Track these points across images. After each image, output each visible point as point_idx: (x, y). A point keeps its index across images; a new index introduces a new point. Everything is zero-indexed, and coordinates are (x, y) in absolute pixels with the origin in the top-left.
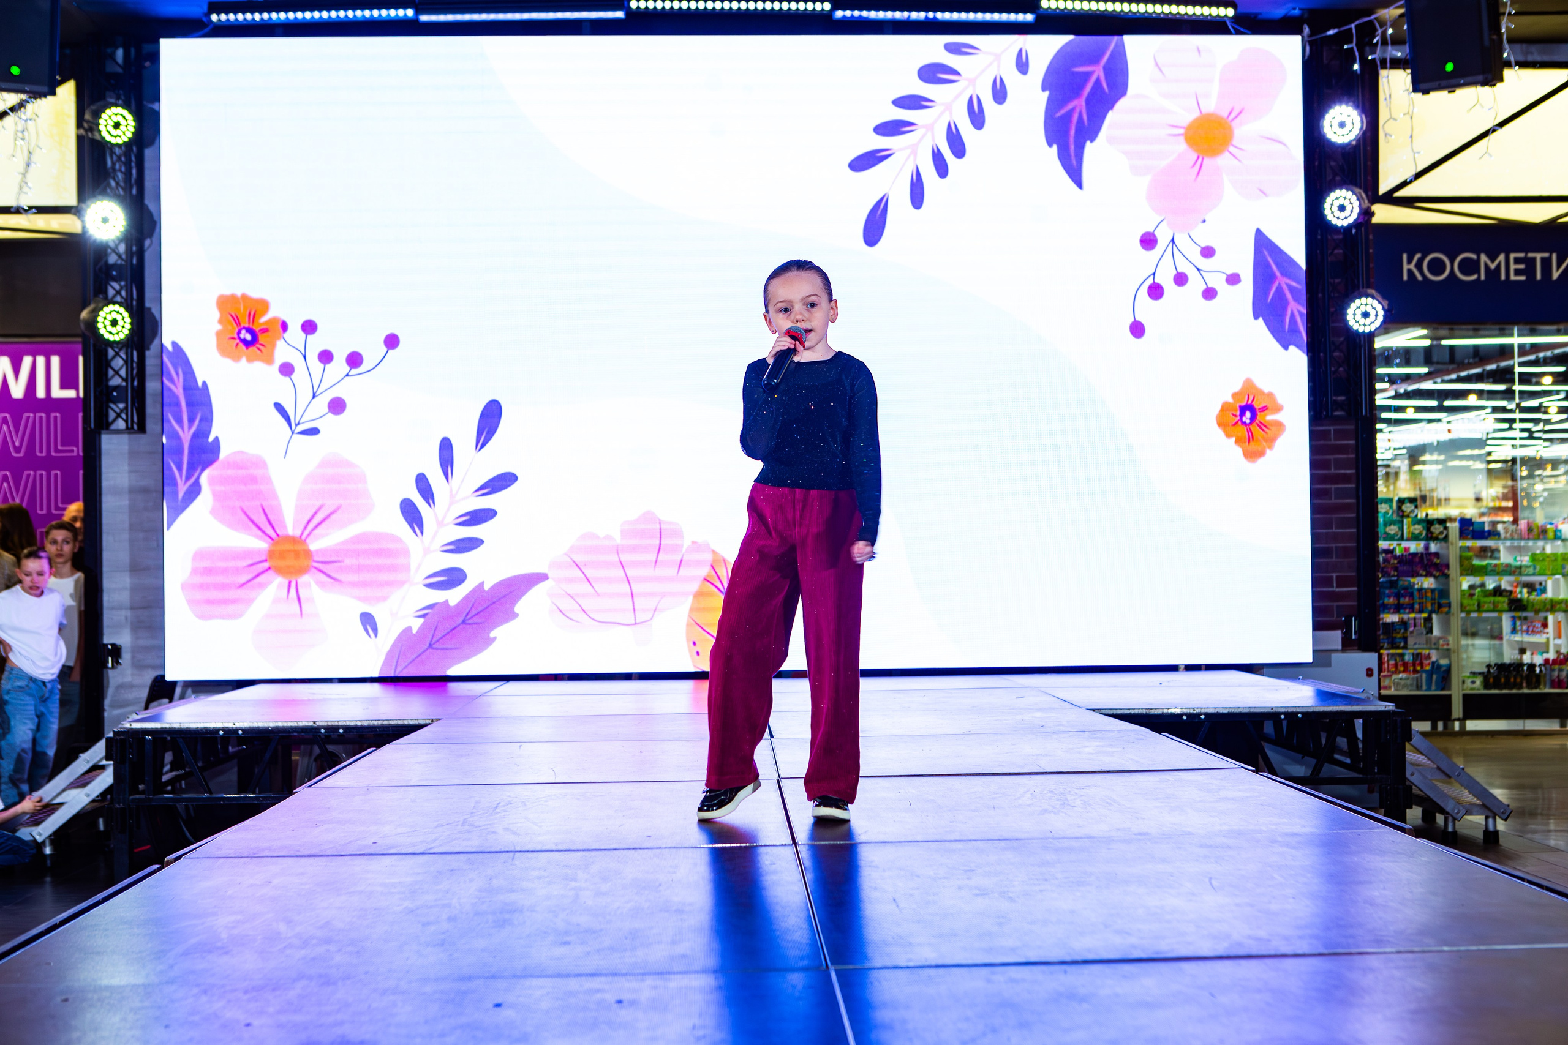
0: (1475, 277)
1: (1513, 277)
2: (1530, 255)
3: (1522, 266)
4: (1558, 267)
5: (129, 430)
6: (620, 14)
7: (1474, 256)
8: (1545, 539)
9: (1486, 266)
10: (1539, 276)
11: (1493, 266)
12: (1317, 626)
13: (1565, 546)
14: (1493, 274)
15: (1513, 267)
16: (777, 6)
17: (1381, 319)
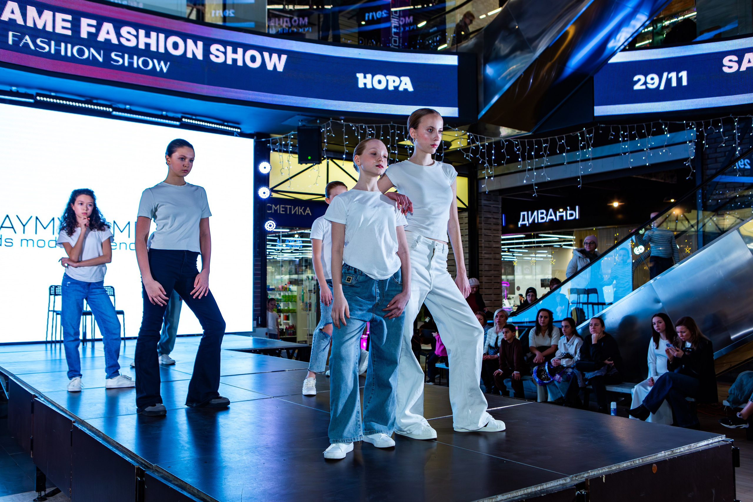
0: (271, 211)
1: (281, 212)
2: (286, 206)
3: (284, 209)
4: (294, 210)
6: (32, 101)
7: (271, 205)
8: (287, 291)
9: (274, 209)
10: (288, 213)
11: (276, 208)
12: (254, 320)
13: (291, 293)
14: (276, 211)
15: (281, 209)
16: (93, 107)
17: (275, 227)
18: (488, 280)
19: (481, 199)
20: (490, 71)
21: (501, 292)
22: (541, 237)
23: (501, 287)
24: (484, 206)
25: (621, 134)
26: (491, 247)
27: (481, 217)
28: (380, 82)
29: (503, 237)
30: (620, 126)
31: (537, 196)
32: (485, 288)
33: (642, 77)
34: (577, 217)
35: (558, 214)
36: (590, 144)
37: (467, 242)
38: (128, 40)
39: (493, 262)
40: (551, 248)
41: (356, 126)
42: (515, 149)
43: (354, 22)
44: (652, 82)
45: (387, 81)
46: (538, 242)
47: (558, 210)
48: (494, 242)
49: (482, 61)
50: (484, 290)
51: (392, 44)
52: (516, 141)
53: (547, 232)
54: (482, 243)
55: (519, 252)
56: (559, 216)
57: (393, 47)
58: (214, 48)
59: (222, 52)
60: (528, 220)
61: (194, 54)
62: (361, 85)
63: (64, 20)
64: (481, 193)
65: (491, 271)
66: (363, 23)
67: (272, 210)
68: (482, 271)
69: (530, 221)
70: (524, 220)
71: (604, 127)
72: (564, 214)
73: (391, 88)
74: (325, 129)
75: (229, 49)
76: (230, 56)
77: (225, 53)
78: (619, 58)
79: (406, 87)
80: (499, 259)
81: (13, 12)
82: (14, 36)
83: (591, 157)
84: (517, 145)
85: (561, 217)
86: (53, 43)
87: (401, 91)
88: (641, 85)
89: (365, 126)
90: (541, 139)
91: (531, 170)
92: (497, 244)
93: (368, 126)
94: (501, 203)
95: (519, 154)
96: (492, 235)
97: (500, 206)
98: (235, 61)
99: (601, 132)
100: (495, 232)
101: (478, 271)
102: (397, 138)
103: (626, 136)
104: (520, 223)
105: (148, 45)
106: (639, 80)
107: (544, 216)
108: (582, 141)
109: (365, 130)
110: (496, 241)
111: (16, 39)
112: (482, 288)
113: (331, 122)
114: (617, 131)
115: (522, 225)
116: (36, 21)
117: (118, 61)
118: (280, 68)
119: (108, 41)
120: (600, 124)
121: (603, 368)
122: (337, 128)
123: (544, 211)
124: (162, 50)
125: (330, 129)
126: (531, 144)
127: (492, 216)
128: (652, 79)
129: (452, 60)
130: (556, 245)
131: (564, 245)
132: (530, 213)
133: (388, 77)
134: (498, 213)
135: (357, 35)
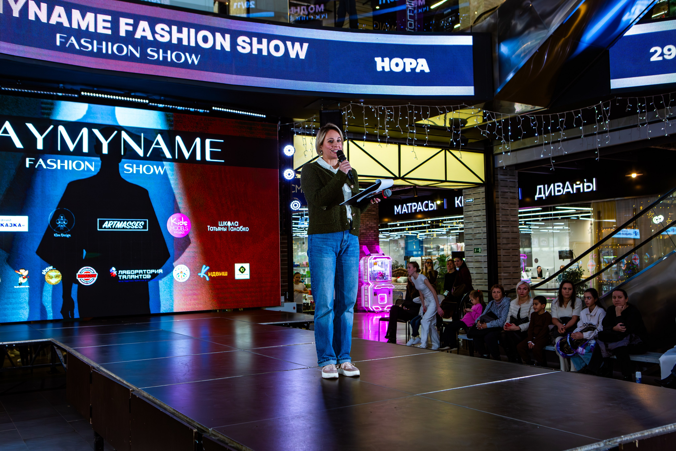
6: (77, 96)
9: (297, 188)
12: (282, 295)
16: (131, 99)
17: (299, 207)
18: (506, 253)
19: (498, 174)
20: (504, 49)
21: (520, 264)
22: (558, 210)
23: (520, 259)
24: (501, 180)
25: (639, 105)
26: (508, 221)
27: (498, 192)
28: (397, 65)
29: (520, 211)
30: (637, 98)
31: (554, 170)
32: (504, 261)
33: (659, 49)
34: (594, 189)
35: (575, 187)
36: (607, 117)
37: (485, 217)
38: (162, 36)
39: (510, 235)
40: (567, 220)
41: (375, 108)
42: (531, 124)
43: (368, 7)
44: (669, 53)
45: (404, 63)
46: (555, 215)
47: (575, 182)
48: (511, 215)
49: (497, 40)
50: (502, 262)
51: (408, 28)
52: (532, 117)
53: (563, 204)
54: (499, 217)
55: (536, 225)
56: (576, 188)
57: (408, 30)
58: (240, 40)
59: (248, 43)
60: (545, 193)
61: (222, 46)
62: (379, 69)
63: (104, 21)
64: (497, 168)
65: (509, 244)
66: (378, 7)
67: (295, 190)
68: (500, 244)
69: (547, 194)
70: (540, 193)
71: (620, 99)
72: (581, 186)
73: (408, 70)
74: (346, 112)
75: (255, 40)
76: (256, 46)
77: (251, 44)
78: (635, 30)
79: (422, 69)
80: (516, 232)
81: (60, 16)
82: (61, 37)
83: (608, 129)
84: (533, 120)
85: (578, 189)
86: (95, 42)
87: (418, 73)
88: (659, 56)
89: (384, 108)
90: (557, 114)
91: (548, 143)
92: (515, 218)
93: (386, 108)
94: (517, 178)
95: (535, 129)
96: (510, 209)
97: (517, 180)
98: (260, 51)
99: (618, 104)
100: (512, 206)
101: (496, 244)
102: (415, 118)
103: (644, 108)
104: (537, 196)
105: (180, 40)
106: (656, 52)
107: (560, 188)
108: (599, 113)
109: (383, 111)
110: (513, 214)
111: (63, 40)
112: (501, 261)
113: (351, 105)
114: (634, 103)
115: (538, 198)
116: (80, 23)
117: (153, 56)
118: (302, 56)
119: (144, 38)
120: (616, 97)
121: (625, 338)
122: (357, 110)
123: (561, 184)
124: (193, 44)
125: (350, 111)
126: (547, 119)
127: (509, 190)
128: (669, 50)
129: (467, 40)
130: (573, 217)
131: (582, 217)
132: (546, 186)
133: (406, 60)
134: (515, 187)
135: (372, 20)
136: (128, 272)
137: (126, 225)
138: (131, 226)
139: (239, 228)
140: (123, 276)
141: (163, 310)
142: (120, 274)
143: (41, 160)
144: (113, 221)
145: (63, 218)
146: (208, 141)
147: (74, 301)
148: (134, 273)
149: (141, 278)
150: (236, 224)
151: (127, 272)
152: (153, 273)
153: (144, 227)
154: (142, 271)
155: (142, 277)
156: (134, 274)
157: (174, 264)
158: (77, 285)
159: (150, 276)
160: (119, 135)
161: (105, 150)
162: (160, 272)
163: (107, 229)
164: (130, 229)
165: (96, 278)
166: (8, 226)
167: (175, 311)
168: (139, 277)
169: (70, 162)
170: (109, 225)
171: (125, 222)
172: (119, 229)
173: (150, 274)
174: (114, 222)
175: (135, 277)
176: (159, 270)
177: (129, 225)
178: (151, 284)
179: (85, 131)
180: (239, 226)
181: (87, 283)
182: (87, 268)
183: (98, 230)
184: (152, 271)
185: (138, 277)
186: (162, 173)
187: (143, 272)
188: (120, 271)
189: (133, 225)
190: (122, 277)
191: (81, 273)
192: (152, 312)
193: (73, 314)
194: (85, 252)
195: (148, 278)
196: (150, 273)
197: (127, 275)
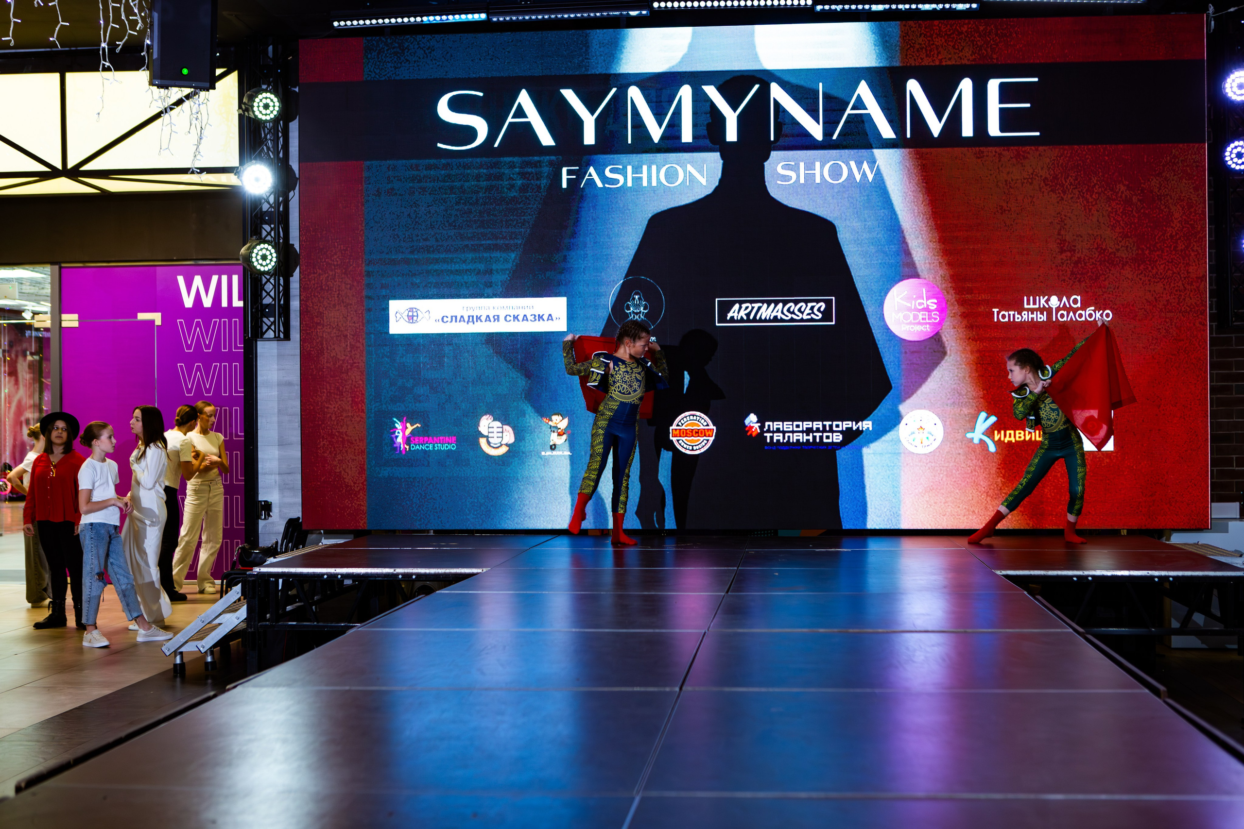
5: (277, 338)
6: (647, 13)
16: (769, 3)
136: (787, 426)
137: (782, 313)
138: (793, 313)
139: (1083, 313)
140: (775, 435)
141: (873, 522)
142: (768, 431)
143: (592, 170)
144: (751, 302)
145: (640, 299)
146: (993, 86)
147: (665, 488)
148: (801, 429)
149: (818, 440)
150: (1075, 302)
151: (785, 426)
152: (849, 430)
153: (827, 315)
154: (820, 423)
155: (821, 438)
156: (802, 432)
157: (902, 408)
158: (671, 453)
159: (841, 437)
160: (765, 92)
161: (732, 135)
162: (865, 427)
163: (738, 321)
164: (792, 320)
165: (712, 439)
166: (527, 320)
167: (904, 526)
168: (814, 438)
169: (654, 168)
170: (743, 313)
171: (780, 305)
172: (765, 321)
173: (841, 432)
174: (753, 305)
175: (803, 438)
176: (864, 422)
177: (788, 310)
178: (842, 455)
179: (685, 92)
180: (1084, 307)
181: (693, 450)
182: (693, 416)
183: (717, 324)
184: (846, 425)
185: (810, 438)
186: (870, 177)
187: (824, 426)
188: (767, 424)
189: (799, 310)
190: (772, 438)
191: (678, 425)
192: (846, 525)
193: (662, 520)
194: (687, 377)
195: (835, 441)
196: (840, 429)
197: (784, 432)
